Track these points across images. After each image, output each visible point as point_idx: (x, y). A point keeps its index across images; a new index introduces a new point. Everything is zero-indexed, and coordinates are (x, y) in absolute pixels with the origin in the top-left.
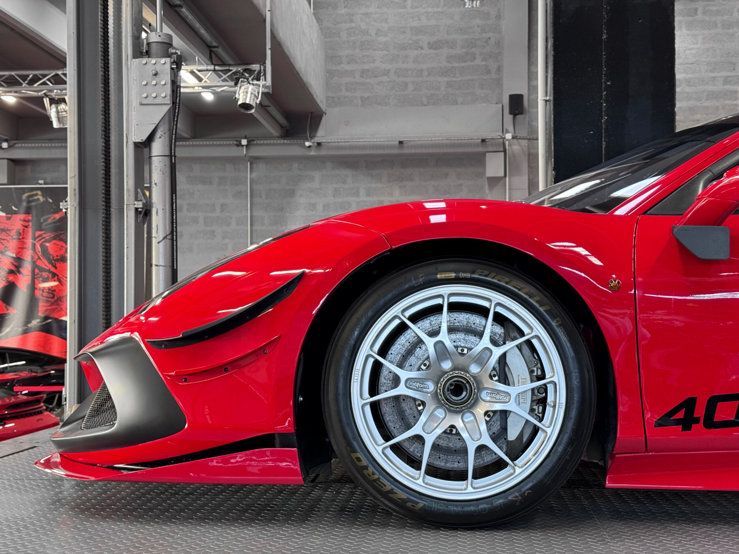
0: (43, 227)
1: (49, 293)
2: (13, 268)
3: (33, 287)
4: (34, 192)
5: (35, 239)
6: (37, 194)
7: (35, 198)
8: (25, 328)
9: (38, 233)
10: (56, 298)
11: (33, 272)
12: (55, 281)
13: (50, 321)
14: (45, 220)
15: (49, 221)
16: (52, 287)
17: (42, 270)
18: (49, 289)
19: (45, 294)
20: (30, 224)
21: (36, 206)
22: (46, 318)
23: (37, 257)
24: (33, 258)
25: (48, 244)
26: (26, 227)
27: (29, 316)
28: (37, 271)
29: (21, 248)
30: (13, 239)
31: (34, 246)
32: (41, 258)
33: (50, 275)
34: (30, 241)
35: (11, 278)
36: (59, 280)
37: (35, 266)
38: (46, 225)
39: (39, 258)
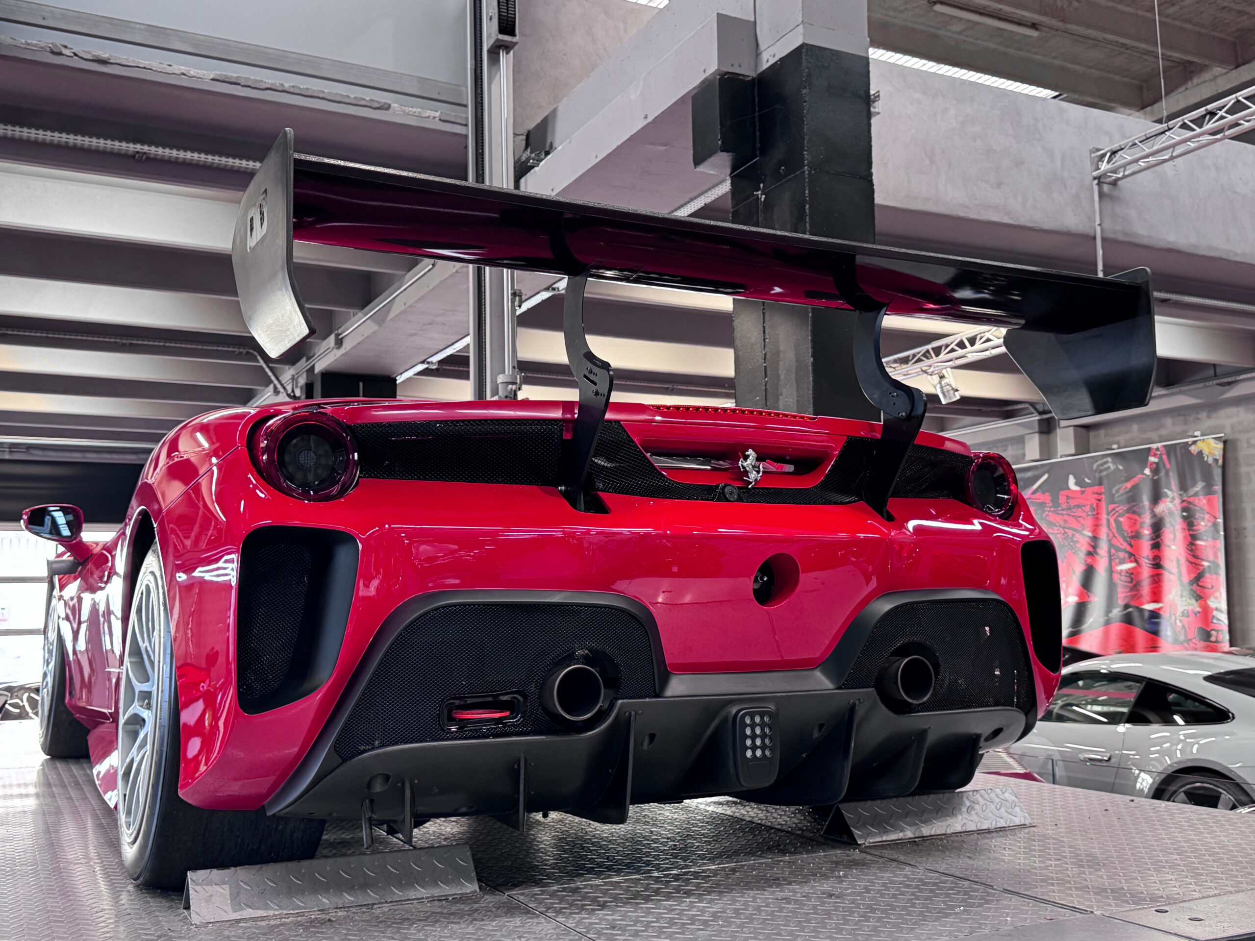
0: (1116, 499)
1: (1126, 576)
2: (1091, 550)
3: (1111, 571)
4: (1105, 460)
5: (1108, 514)
6: (1107, 462)
7: (1106, 466)
8: (1106, 618)
9: (1111, 507)
10: (1134, 582)
11: (1109, 552)
12: (1131, 562)
13: (1130, 610)
14: (1117, 491)
15: (1121, 492)
16: (1129, 569)
17: (1118, 549)
18: (1127, 571)
19: (1123, 578)
20: (1103, 496)
21: (1107, 476)
22: (1126, 606)
23: (1111, 535)
24: (1108, 535)
25: (1122, 519)
26: (1099, 500)
27: (1110, 605)
28: (1113, 551)
29: (1096, 528)
30: (1088, 515)
31: (1108, 520)
32: (1116, 535)
33: (1126, 555)
34: (1104, 517)
35: (1089, 560)
36: (1136, 561)
37: (1111, 545)
38: (1119, 496)
39: (1114, 536)
